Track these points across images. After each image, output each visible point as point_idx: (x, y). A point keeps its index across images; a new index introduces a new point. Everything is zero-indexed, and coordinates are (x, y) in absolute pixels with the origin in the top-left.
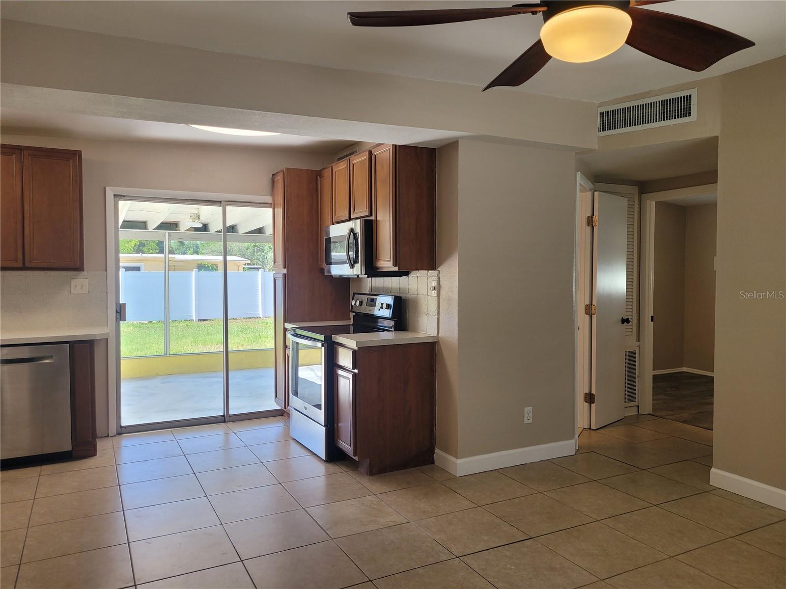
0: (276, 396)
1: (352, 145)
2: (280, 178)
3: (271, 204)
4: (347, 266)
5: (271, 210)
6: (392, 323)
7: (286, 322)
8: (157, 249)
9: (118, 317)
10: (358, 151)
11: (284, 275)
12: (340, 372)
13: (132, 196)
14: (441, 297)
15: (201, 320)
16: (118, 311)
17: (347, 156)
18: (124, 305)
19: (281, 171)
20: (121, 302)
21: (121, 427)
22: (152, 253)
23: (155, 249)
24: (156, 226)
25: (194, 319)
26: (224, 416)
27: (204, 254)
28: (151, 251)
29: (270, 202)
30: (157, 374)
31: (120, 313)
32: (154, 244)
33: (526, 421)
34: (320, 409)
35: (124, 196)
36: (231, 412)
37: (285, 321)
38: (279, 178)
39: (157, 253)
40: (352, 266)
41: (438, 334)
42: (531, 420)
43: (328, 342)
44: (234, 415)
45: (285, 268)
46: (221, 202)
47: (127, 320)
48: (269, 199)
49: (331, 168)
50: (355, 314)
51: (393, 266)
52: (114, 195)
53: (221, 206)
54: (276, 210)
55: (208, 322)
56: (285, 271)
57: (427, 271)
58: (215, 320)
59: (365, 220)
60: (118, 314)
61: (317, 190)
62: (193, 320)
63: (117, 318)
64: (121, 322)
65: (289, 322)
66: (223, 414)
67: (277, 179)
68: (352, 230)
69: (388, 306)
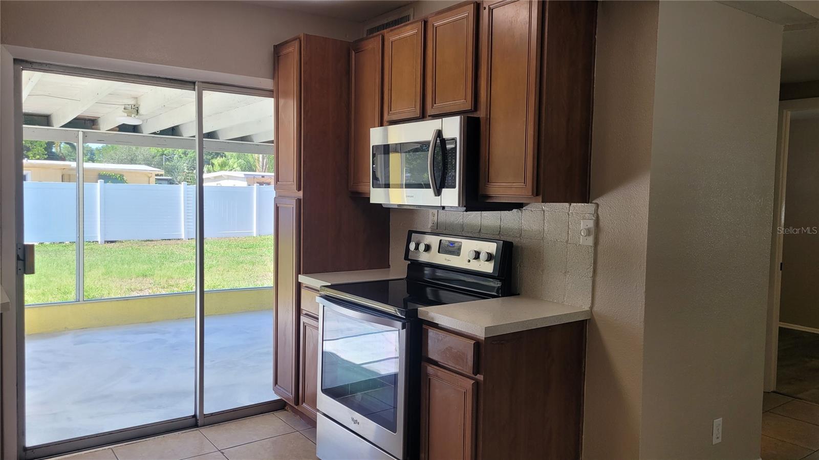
0: (276, 382)
1: (400, 7)
2: (293, 50)
3: (272, 91)
4: (430, 192)
5: (271, 101)
6: (497, 284)
7: (300, 274)
8: (46, 155)
9: (21, 267)
10: (412, 18)
11: (299, 201)
12: (431, 369)
13: (46, 64)
14: (600, 248)
15: (108, 242)
16: (21, 257)
17: (378, 29)
18: (32, 247)
19: (294, 39)
20: (25, 243)
21: (25, 449)
22: (38, 159)
23: (43, 154)
24: (63, 124)
25: (99, 240)
26: (195, 416)
27: (100, 162)
28: (38, 157)
29: (271, 88)
30: (66, 328)
31: (24, 260)
32: (42, 148)
33: (715, 441)
34: (394, 431)
35: (31, 63)
36: (207, 410)
37: (299, 272)
38: (291, 49)
39: (45, 159)
40: (438, 193)
41: (592, 308)
42: (720, 438)
43: (412, 319)
44: (212, 415)
45: (299, 189)
46: (194, 83)
47: (36, 271)
48: (268, 84)
49: (381, 36)
50: (409, 262)
51: (533, 194)
52: (15, 60)
53: (194, 90)
54: (281, 102)
55: (117, 244)
56: (300, 194)
57: (567, 205)
58: (126, 241)
59: (468, 117)
60: (21, 262)
61: (348, 72)
62: (98, 242)
63: (18, 269)
64: (25, 276)
65: (307, 272)
66: (193, 414)
67: (285, 52)
68: (439, 133)
69: (490, 257)
